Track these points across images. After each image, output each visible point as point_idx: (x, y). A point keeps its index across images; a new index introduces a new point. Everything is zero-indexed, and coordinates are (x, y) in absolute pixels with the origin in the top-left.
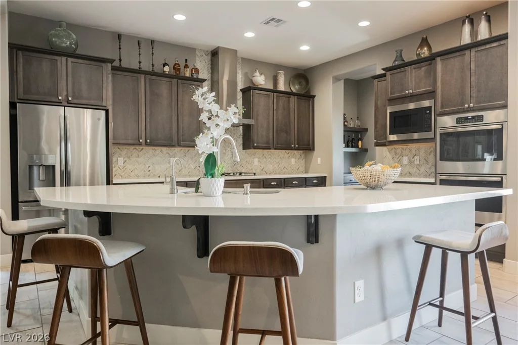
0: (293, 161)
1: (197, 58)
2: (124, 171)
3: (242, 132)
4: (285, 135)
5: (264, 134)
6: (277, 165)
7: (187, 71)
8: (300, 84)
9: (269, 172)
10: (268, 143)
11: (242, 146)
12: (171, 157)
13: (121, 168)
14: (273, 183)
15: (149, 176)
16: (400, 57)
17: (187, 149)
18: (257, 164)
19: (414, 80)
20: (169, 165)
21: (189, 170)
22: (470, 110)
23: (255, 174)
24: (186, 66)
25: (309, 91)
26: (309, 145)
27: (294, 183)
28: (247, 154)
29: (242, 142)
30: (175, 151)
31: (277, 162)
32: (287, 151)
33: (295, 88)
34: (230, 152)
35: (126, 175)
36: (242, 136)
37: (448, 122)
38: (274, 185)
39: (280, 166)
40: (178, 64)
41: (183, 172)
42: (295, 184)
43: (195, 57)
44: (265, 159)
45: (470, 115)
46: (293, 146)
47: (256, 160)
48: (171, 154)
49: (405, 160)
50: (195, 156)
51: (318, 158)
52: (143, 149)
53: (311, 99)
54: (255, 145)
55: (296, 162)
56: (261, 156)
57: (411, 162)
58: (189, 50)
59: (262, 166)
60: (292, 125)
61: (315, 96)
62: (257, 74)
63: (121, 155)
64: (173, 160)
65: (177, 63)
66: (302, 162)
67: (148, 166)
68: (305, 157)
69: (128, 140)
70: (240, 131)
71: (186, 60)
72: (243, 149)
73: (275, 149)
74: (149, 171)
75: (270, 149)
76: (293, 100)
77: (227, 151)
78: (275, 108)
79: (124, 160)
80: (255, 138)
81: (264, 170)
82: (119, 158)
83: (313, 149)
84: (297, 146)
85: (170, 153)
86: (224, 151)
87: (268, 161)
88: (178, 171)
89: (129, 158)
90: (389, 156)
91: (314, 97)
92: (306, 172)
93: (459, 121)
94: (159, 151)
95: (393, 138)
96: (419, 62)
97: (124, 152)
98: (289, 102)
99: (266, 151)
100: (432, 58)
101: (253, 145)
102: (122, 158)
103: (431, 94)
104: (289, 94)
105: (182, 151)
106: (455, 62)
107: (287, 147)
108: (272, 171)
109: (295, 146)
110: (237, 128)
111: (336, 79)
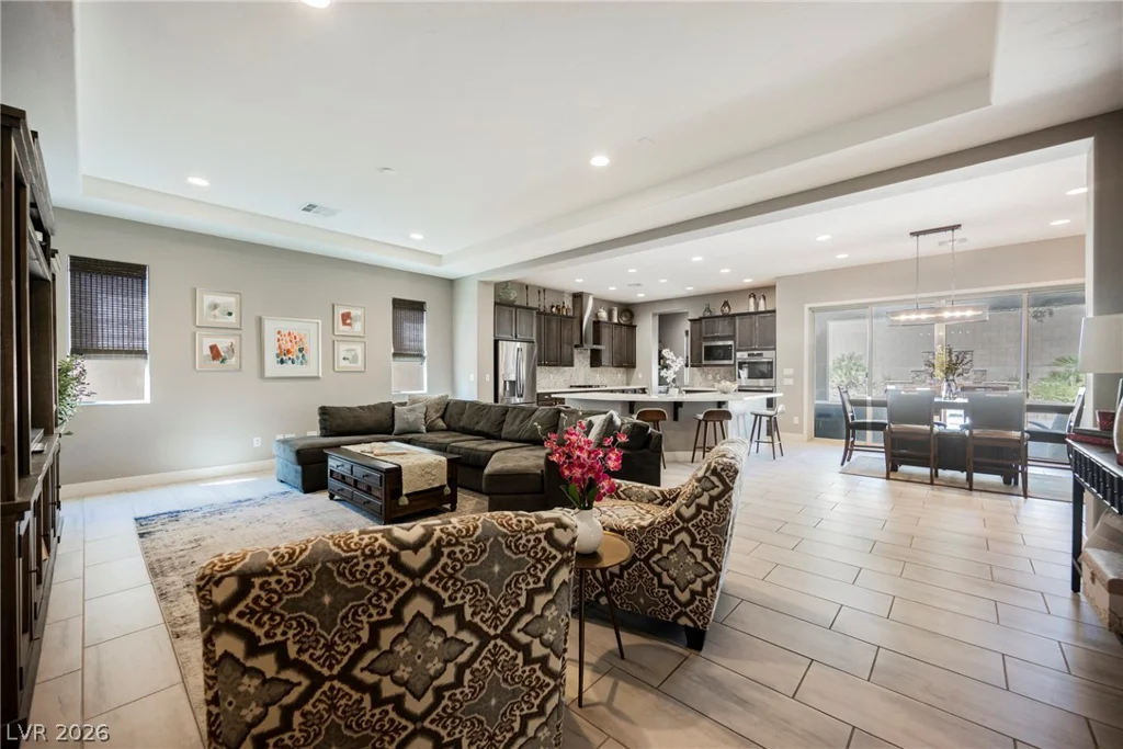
1: (565, 299)
4: (619, 356)
5: (607, 355)
7: (564, 310)
8: (626, 316)
10: (609, 362)
11: (590, 364)
16: (708, 309)
19: (722, 328)
22: (755, 349)
24: (564, 307)
25: (632, 322)
26: (632, 363)
28: (592, 371)
30: (564, 370)
32: (618, 368)
33: (624, 320)
34: (583, 369)
37: (742, 355)
45: (755, 352)
49: (710, 377)
51: (639, 374)
53: (634, 329)
54: (603, 364)
57: (714, 378)
58: (560, 293)
60: (623, 348)
61: (636, 326)
62: (600, 310)
65: (558, 304)
66: (625, 376)
68: (627, 373)
72: (590, 367)
76: (624, 329)
77: (581, 368)
78: (613, 337)
80: (601, 359)
83: (635, 367)
84: (625, 365)
85: (562, 371)
90: (699, 374)
92: (628, 384)
93: (749, 355)
94: (552, 369)
95: (707, 362)
96: (724, 316)
98: (620, 332)
100: (734, 316)
101: (600, 364)
103: (732, 337)
104: (619, 324)
106: (747, 320)
107: (619, 365)
109: (623, 365)
111: (654, 315)
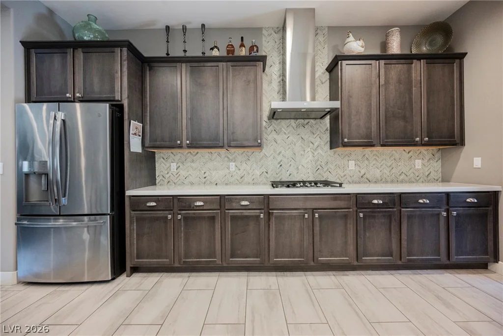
0: (418, 163)
1: (264, 39)
2: (177, 178)
3: (328, 125)
4: (402, 123)
5: (362, 123)
6: (389, 170)
7: (242, 50)
9: (374, 180)
10: (368, 136)
11: (329, 144)
12: (230, 160)
13: (175, 174)
14: (375, 201)
15: (205, 183)
17: (250, 150)
18: (354, 168)
20: (228, 171)
21: (253, 177)
23: (341, 185)
24: (242, 45)
25: (450, 48)
26: (453, 137)
27: (421, 201)
28: (336, 156)
29: (329, 139)
30: (236, 154)
31: (389, 164)
32: (407, 149)
34: (310, 152)
35: (179, 182)
36: (329, 131)
38: (378, 204)
39: (393, 171)
40: (232, 45)
41: (246, 179)
42: (424, 203)
43: (262, 37)
44: (366, 162)
46: (418, 139)
47: (352, 164)
48: (231, 158)
50: (261, 159)
51: (473, 158)
52: (198, 153)
53: (457, 61)
54: (346, 140)
55: (423, 165)
56: (360, 158)
59: (362, 173)
60: (416, 107)
61: (466, 53)
62: (351, 38)
63: (174, 160)
64: (232, 165)
65: (230, 43)
66: (437, 164)
67: (203, 172)
68: (442, 158)
69: (166, 142)
70: (326, 125)
71: (242, 38)
72: (331, 149)
73: (382, 145)
74: (205, 178)
75: (373, 146)
76: (419, 69)
77: (306, 152)
78: (382, 82)
79: (178, 165)
80: (346, 131)
81: (365, 176)
82: (172, 164)
83: (462, 143)
84: (426, 139)
85: (229, 157)
86: (302, 153)
87: (372, 164)
88: (239, 179)
89: (183, 163)
91: (462, 56)
92: (445, 180)
94: (216, 154)
97: (178, 157)
98: (409, 71)
99: (368, 150)
101: (343, 140)
102: (175, 164)
105: (244, 154)
107: (407, 141)
108: (380, 179)
109: (422, 139)
110: (322, 121)
